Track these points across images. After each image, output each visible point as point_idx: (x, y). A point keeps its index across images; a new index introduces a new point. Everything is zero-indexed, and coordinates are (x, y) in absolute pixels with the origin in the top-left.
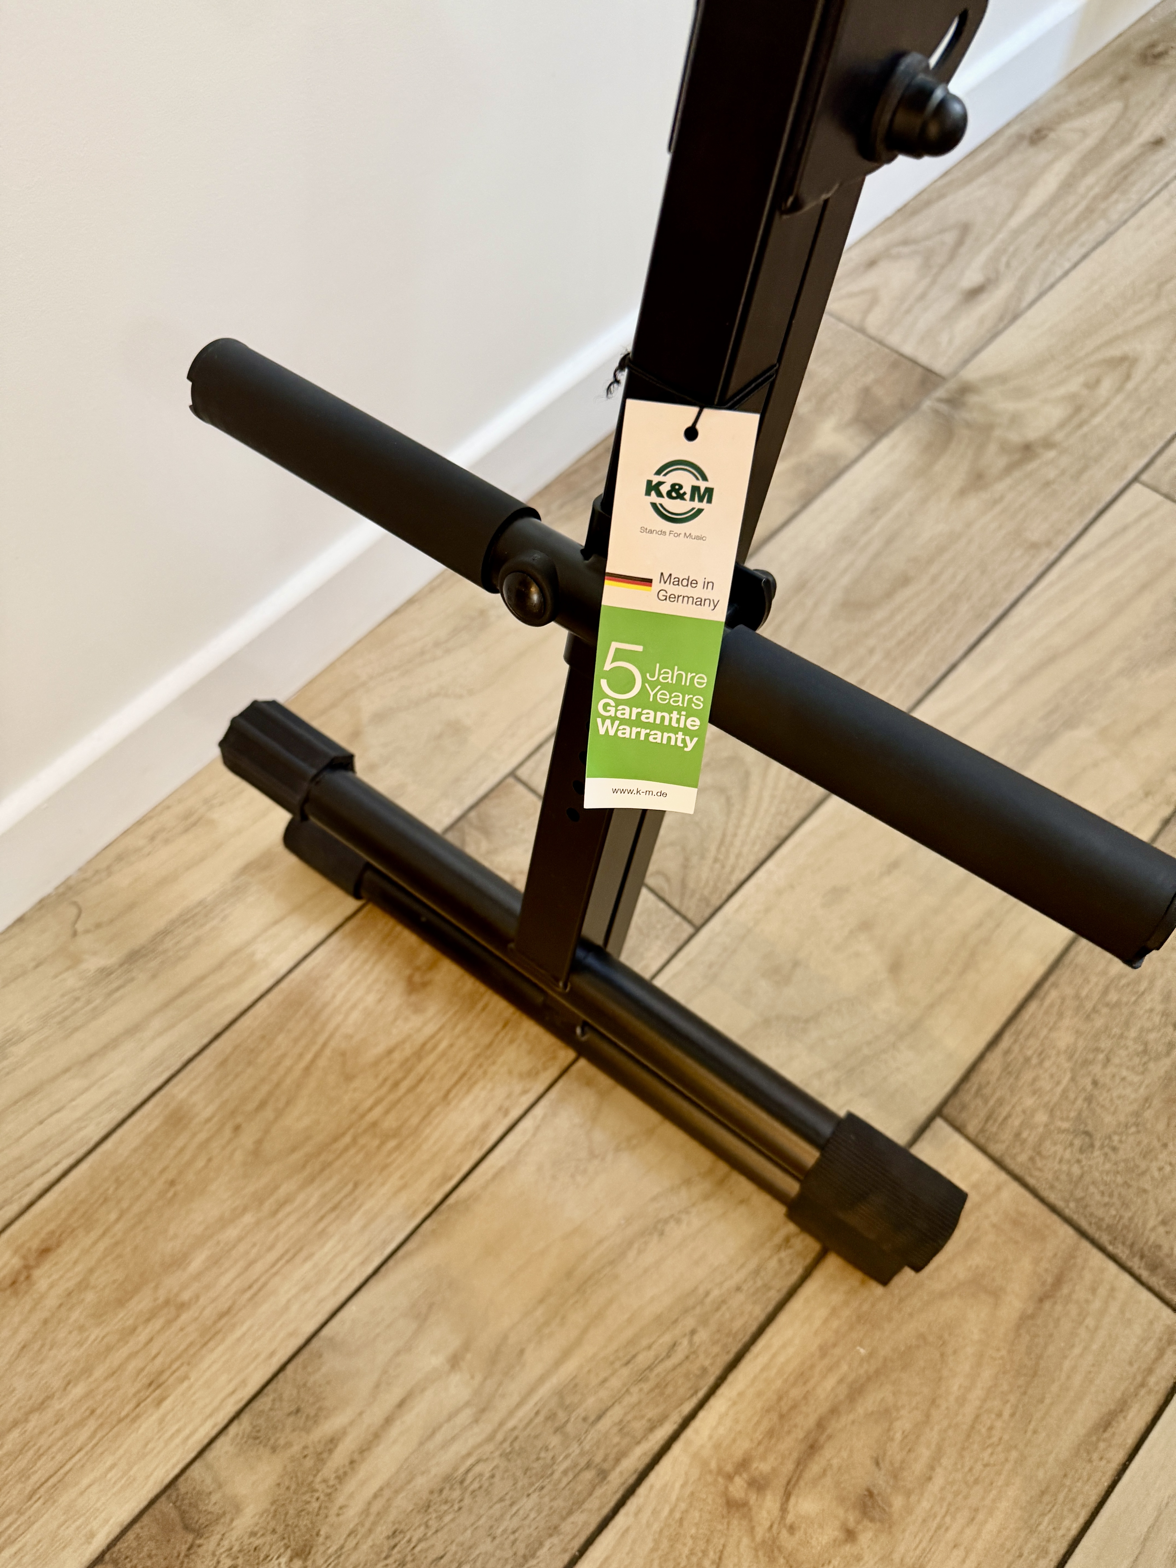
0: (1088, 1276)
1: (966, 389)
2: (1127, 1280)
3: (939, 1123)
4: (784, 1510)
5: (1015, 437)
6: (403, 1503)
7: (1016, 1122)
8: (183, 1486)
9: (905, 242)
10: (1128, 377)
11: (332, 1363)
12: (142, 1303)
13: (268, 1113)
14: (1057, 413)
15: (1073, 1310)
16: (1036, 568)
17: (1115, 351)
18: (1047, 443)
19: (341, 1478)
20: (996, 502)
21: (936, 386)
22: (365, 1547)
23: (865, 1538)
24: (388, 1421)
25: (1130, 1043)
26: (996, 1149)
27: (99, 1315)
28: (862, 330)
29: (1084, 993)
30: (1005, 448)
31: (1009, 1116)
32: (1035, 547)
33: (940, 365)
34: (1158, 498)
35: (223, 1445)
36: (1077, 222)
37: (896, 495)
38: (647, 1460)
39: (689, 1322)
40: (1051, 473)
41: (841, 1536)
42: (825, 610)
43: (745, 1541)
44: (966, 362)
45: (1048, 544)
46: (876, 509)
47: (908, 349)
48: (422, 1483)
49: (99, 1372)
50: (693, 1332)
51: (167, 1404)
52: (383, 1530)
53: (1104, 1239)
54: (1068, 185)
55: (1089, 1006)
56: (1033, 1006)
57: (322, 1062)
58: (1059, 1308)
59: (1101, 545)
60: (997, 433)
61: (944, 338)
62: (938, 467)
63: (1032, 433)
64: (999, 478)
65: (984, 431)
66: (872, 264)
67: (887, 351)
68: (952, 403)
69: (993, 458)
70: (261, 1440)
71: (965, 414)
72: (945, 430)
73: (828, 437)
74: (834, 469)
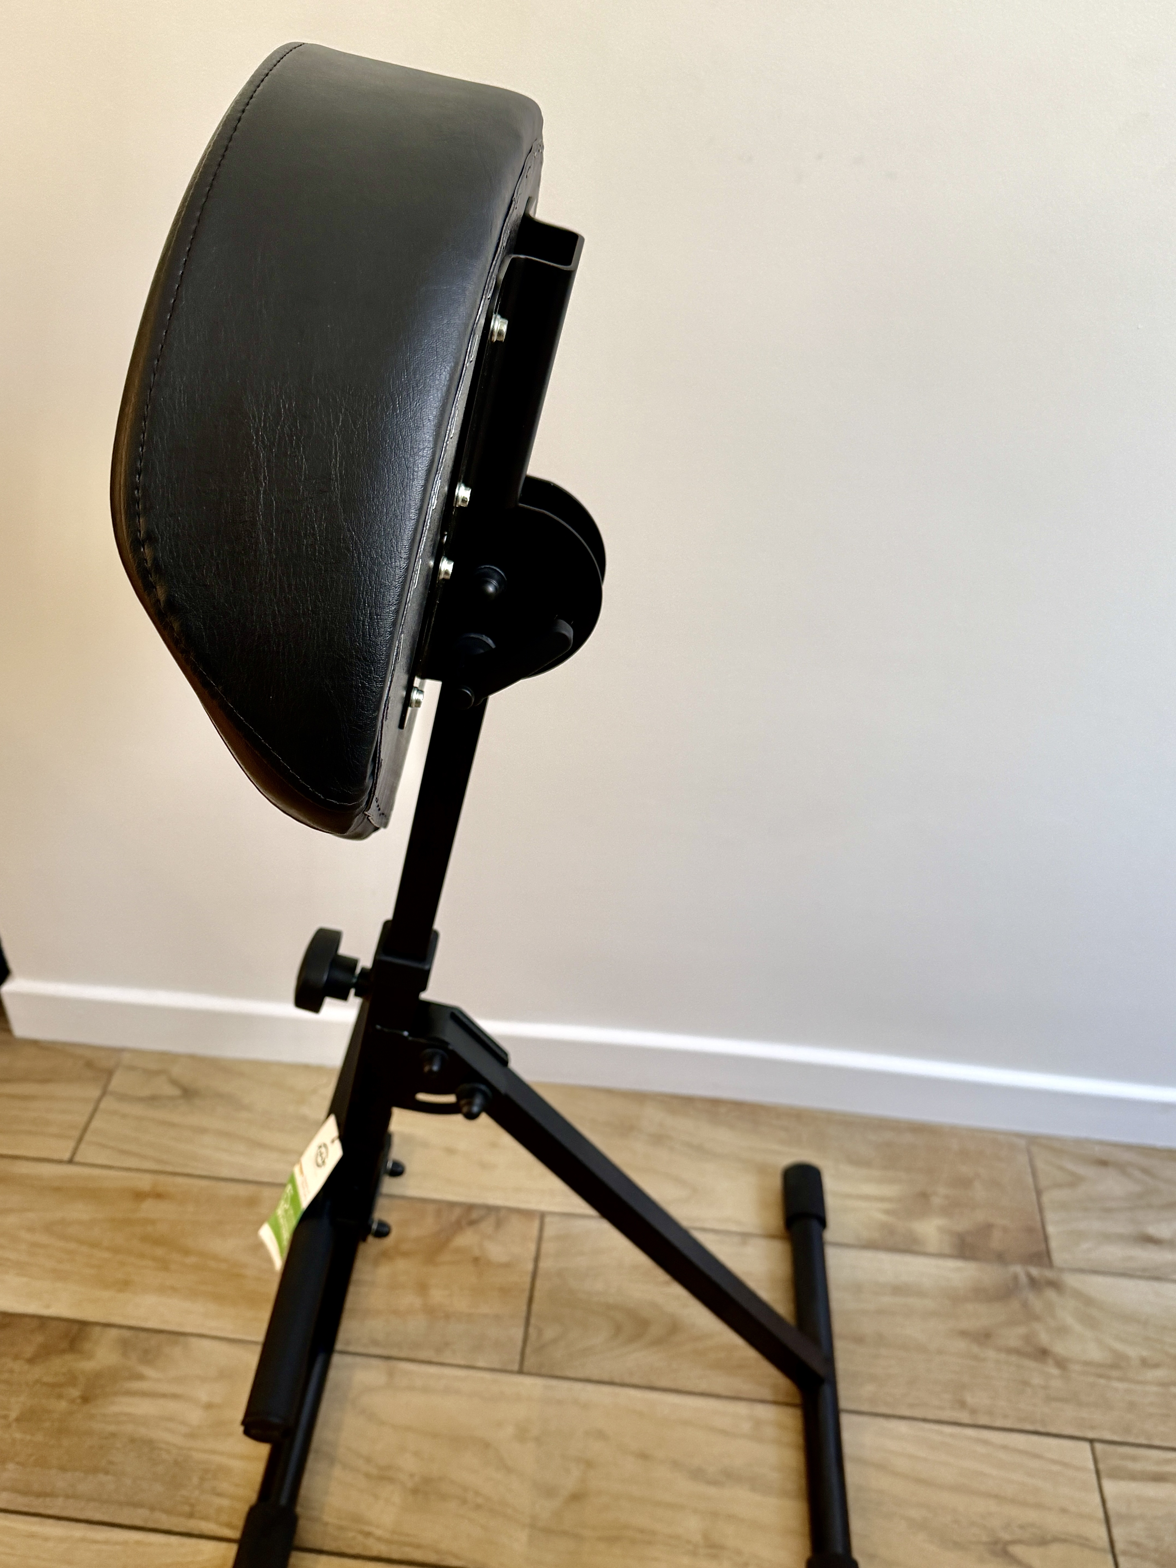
1: (1056, 1285)
5: (1044, 1338)
6: (129, 1429)
9: (1145, 1171)
12: (158, 1251)
14: (1095, 1354)
16: (946, 1415)
18: (1062, 1364)
20: (976, 1358)
21: (1039, 1264)
22: (101, 1426)
24: (164, 1396)
27: (145, 1238)
28: (1039, 1193)
30: (1029, 1338)
32: (962, 1404)
33: (1059, 1257)
34: (1091, 1465)
35: (114, 1332)
37: (921, 1293)
40: (1037, 1380)
44: (1078, 1270)
45: (974, 1411)
46: (896, 1289)
47: (1051, 1229)
48: (142, 1431)
49: (119, 1258)
51: (120, 1296)
52: (112, 1428)
59: (1007, 1448)
60: (1037, 1326)
61: (1085, 1246)
62: (970, 1307)
63: (1059, 1348)
64: (999, 1349)
65: (1031, 1316)
66: (1103, 1163)
67: (1038, 1218)
68: (1033, 1283)
69: (1013, 1336)
70: (125, 1346)
71: (1031, 1297)
72: (1007, 1292)
73: (930, 1229)
74: (908, 1246)
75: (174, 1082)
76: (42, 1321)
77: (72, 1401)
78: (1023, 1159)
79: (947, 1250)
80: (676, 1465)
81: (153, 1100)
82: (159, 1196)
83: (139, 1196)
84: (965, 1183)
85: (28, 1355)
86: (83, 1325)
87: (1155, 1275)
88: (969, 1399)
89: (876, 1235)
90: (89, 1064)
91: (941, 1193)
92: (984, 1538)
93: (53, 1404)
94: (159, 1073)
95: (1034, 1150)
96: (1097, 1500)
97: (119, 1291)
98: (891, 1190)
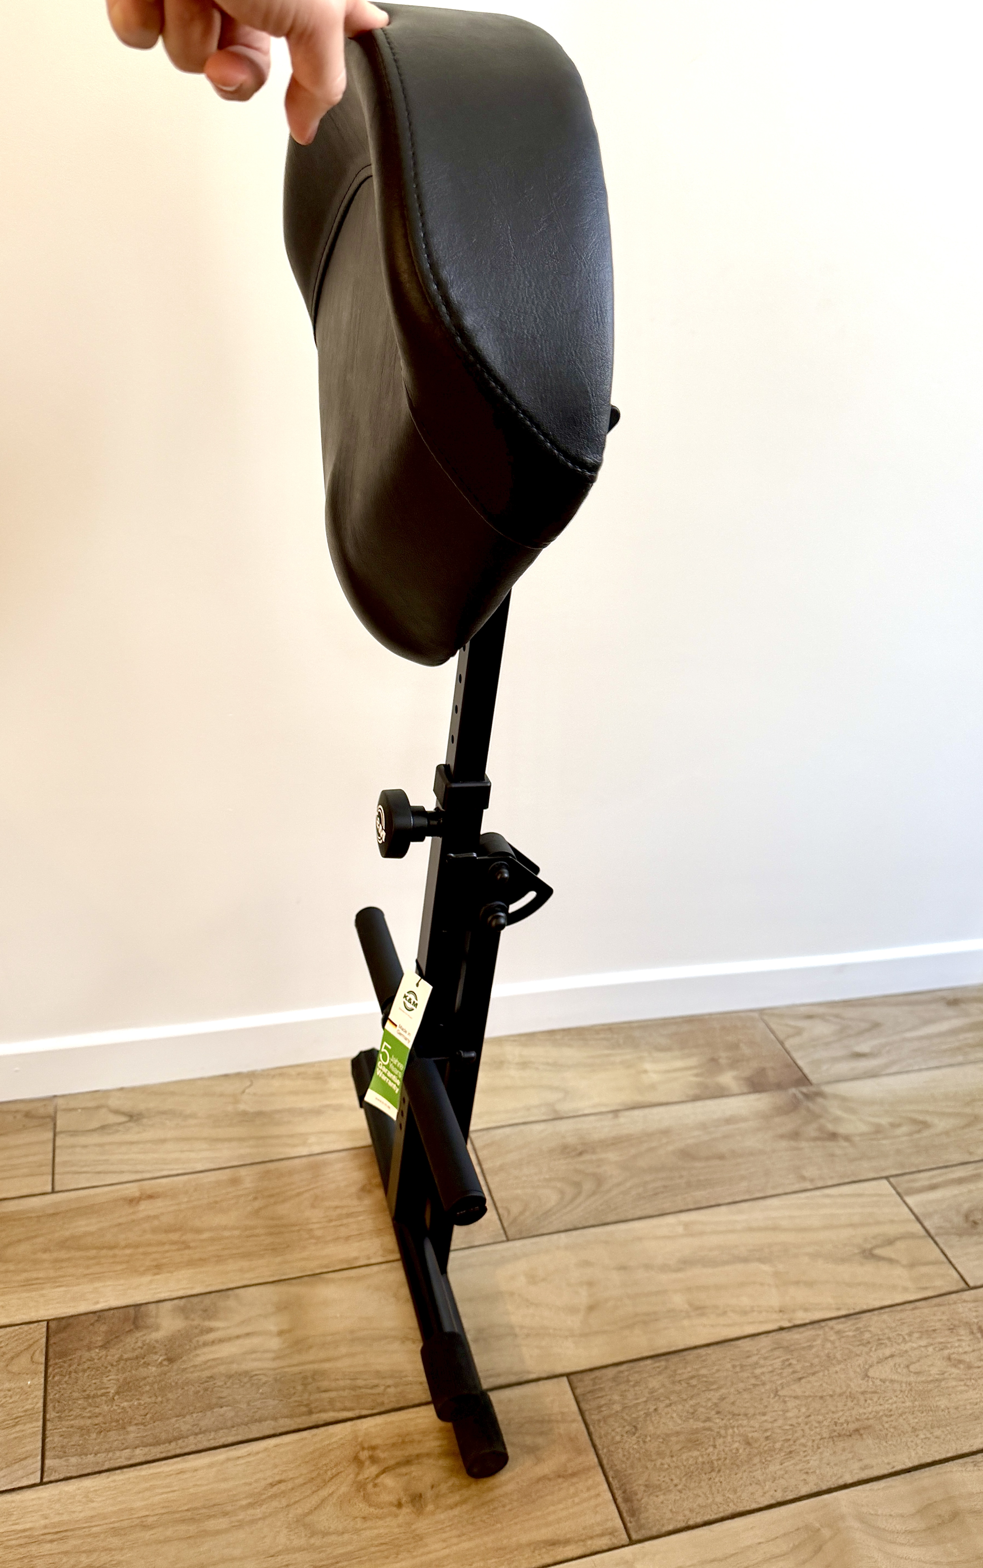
0: (590, 1482)
1: (820, 1094)
2: (609, 1496)
3: (565, 1379)
4: (377, 1476)
5: (830, 1127)
6: (222, 1369)
7: (603, 1402)
8: (143, 1308)
9: (837, 1016)
10: (919, 1131)
11: (232, 1303)
12: (174, 1237)
13: (272, 1200)
14: (863, 1128)
15: (572, 1490)
16: (796, 1187)
17: (920, 1117)
18: (847, 1138)
19: (205, 1344)
20: (797, 1149)
21: (804, 1085)
22: (196, 1375)
23: (405, 1510)
24: (238, 1337)
25: (687, 1406)
26: (584, 1406)
27: (154, 1231)
28: (782, 1043)
29: (679, 1372)
30: (821, 1129)
31: (602, 1397)
32: (803, 1178)
33: (812, 1077)
34: (894, 1192)
35: (168, 1305)
36: (945, 1051)
37: (745, 1119)
38: (332, 1420)
39: (390, 1382)
40: (838, 1152)
41: (396, 1503)
42: (670, 1148)
43: (352, 1476)
44: (829, 1083)
45: (812, 1180)
46: (729, 1121)
47: (800, 1063)
48: (235, 1367)
49: (141, 1250)
50: (389, 1386)
51: (158, 1277)
52: (207, 1373)
53: (610, 1474)
54: (954, 1032)
55: (678, 1378)
56: (649, 1362)
57: (307, 1195)
58: (565, 1485)
59: (841, 1196)
60: (822, 1121)
61: (825, 1067)
62: (777, 1120)
63: (842, 1130)
64: (808, 1140)
65: (815, 1116)
66: (810, 1017)
67: (789, 1058)
68: (807, 1096)
69: (811, 1130)
70: (184, 1312)
71: (810, 1105)
72: (794, 1106)
73: (727, 1079)
74: (721, 1093)
75: (117, 1112)
76: (99, 1315)
77: (160, 1365)
78: (761, 1025)
79: (745, 1090)
80: (648, 1267)
81: (103, 1128)
82: (151, 1197)
83: (132, 1201)
84: (735, 1046)
85: (99, 1344)
86: (137, 1307)
87: (873, 1075)
88: (807, 1173)
89: (697, 1092)
90: (28, 1115)
91: (724, 1057)
92: (856, 1251)
93: (143, 1372)
94: (98, 1107)
95: (766, 1018)
96: (907, 1210)
97: (155, 1274)
98: (692, 1061)
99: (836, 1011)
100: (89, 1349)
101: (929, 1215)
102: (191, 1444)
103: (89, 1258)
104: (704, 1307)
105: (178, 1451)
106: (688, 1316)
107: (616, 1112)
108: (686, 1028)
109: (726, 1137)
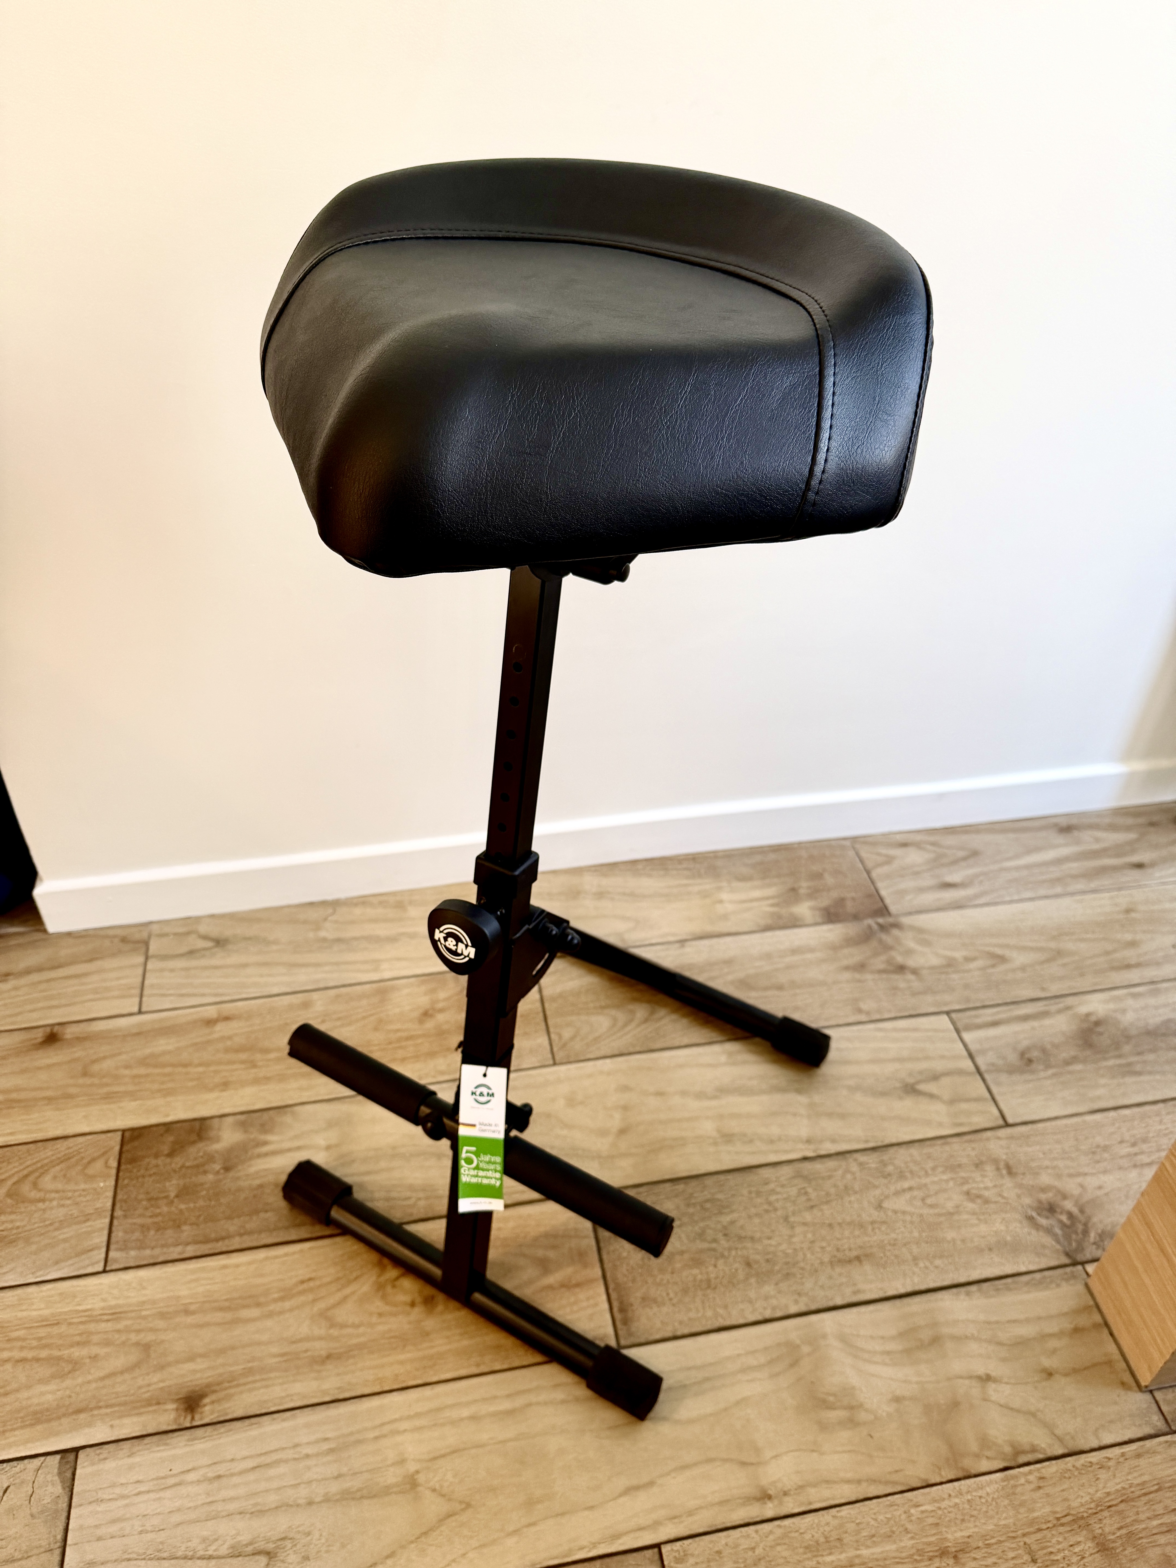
0: (591, 1293)
1: (897, 926)
2: (606, 1306)
4: (397, 1278)
5: (900, 959)
8: (208, 1122)
9: (933, 844)
10: (993, 966)
11: (288, 1119)
12: (243, 1056)
14: (935, 961)
15: (572, 1299)
16: (851, 1020)
17: (999, 951)
18: (915, 972)
19: (259, 1156)
20: (859, 981)
21: (882, 916)
22: (247, 1183)
23: (417, 1309)
24: (290, 1150)
27: (227, 1050)
28: (868, 873)
29: (695, 1195)
30: (889, 962)
32: (860, 1011)
33: (893, 909)
34: (951, 1027)
35: (230, 1119)
36: (1044, 881)
37: (811, 950)
39: (421, 1195)
40: (902, 985)
41: (410, 1302)
43: (374, 1278)
44: (910, 913)
45: (868, 1013)
46: (794, 951)
47: (883, 893)
49: (212, 1068)
50: (419, 1199)
51: (224, 1094)
53: (611, 1286)
54: (1059, 861)
55: (693, 1201)
56: (667, 1185)
59: (895, 1030)
60: (893, 953)
61: (908, 897)
62: (846, 951)
63: (911, 962)
64: (872, 972)
65: (888, 948)
66: (904, 845)
67: (872, 887)
68: (882, 928)
69: (879, 963)
70: (243, 1126)
71: (884, 936)
72: (867, 937)
73: (804, 909)
74: (794, 923)
75: (205, 938)
76: (168, 1127)
77: (218, 1172)
78: (851, 853)
79: (819, 920)
80: (684, 1093)
81: (191, 953)
82: (227, 1019)
83: (210, 1022)
84: (819, 876)
85: (166, 1152)
86: (203, 1120)
87: (958, 906)
88: (864, 1006)
89: (769, 922)
90: (124, 940)
91: (804, 886)
92: (898, 1085)
93: (202, 1179)
94: (188, 933)
95: (857, 846)
96: (961, 1045)
97: (224, 1090)
98: (771, 891)
99: (932, 839)
100: (156, 1156)
101: (983, 1052)
102: (236, 1243)
103: (165, 1075)
104: (732, 1135)
105: (224, 1249)
106: (715, 1144)
107: (682, 942)
108: (772, 856)
109: (789, 967)
